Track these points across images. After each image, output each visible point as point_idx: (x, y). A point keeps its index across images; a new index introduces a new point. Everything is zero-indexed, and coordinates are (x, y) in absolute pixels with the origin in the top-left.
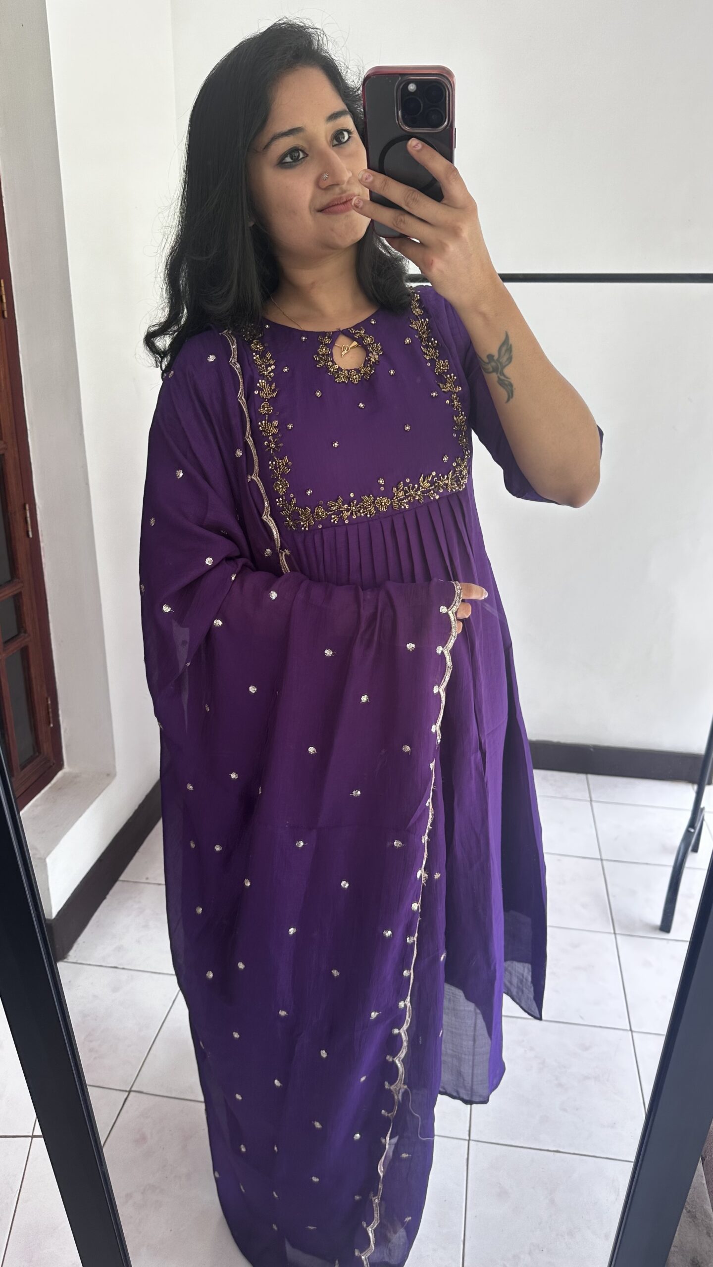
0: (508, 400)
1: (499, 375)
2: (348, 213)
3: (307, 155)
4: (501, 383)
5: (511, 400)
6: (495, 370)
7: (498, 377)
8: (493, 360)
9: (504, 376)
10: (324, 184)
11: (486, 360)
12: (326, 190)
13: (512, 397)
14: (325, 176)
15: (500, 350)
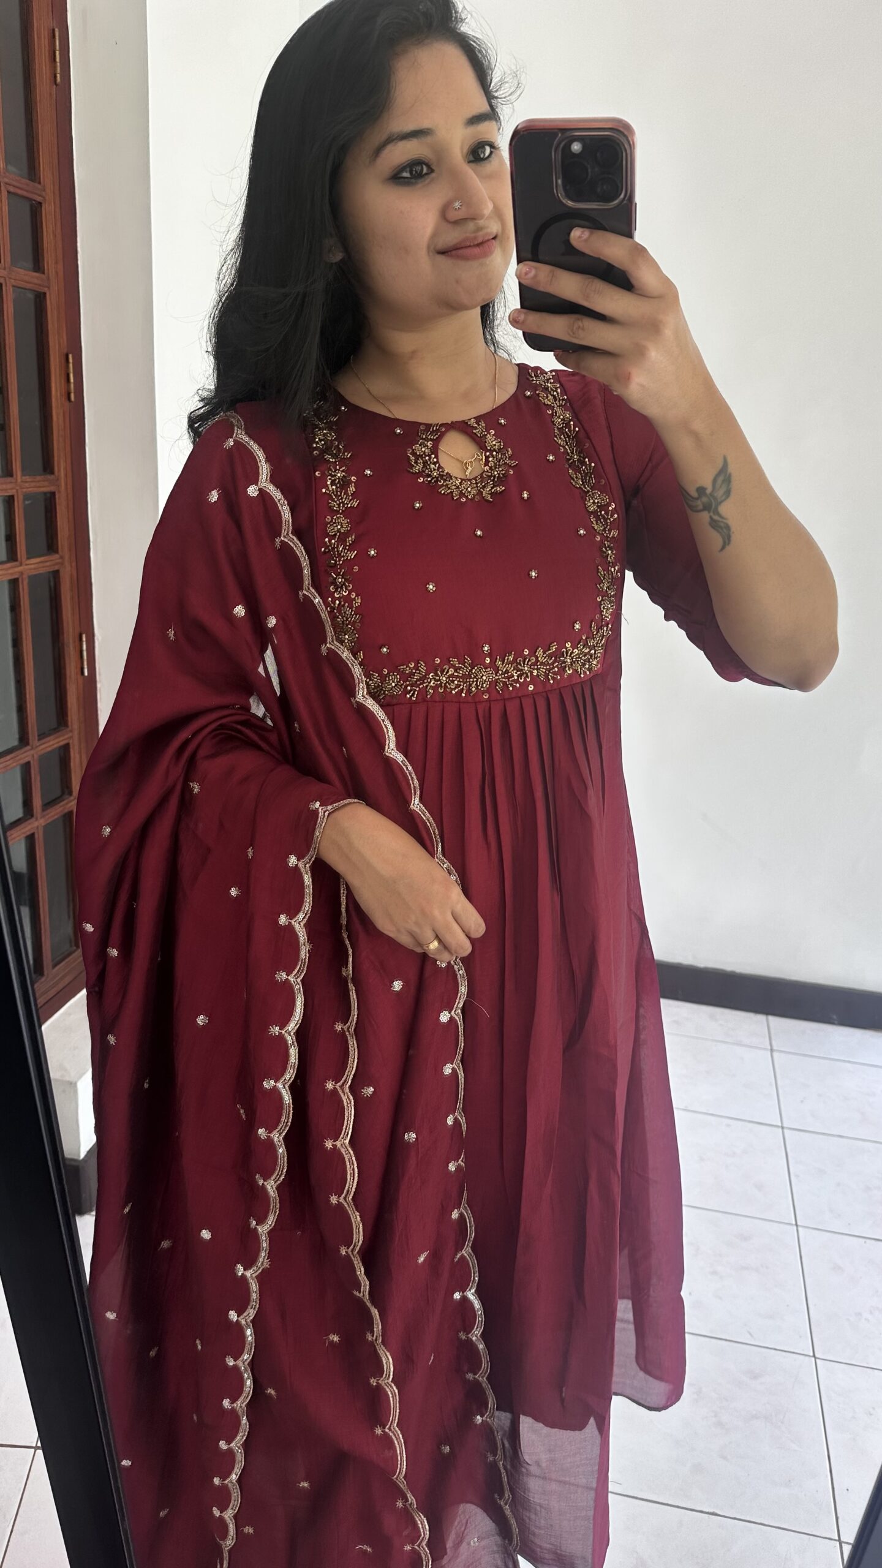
0: (722, 549)
3: (432, 171)
8: (705, 494)
9: (720, 515)
10: (454, 216)
11: (695, 494)
12: (456, 223)
13: (729, 544)
14: (457, 205)
15: (715, 481)
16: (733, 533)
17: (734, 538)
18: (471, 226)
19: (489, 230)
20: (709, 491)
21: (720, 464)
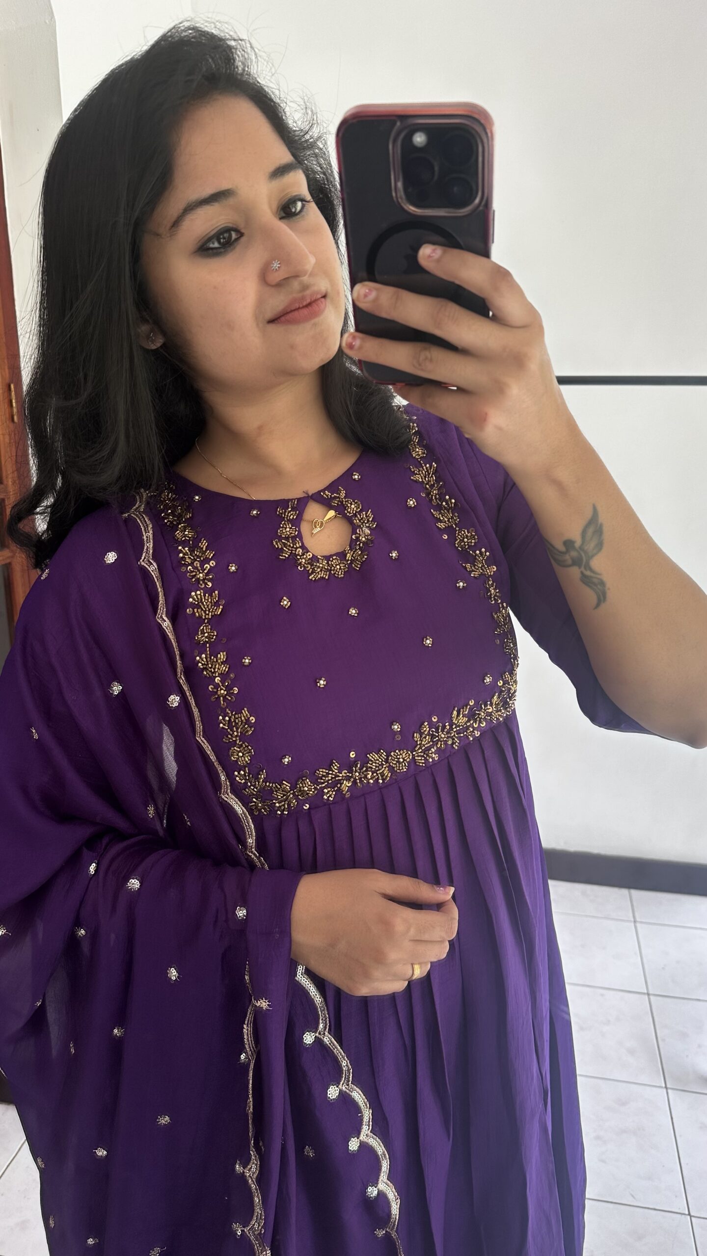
0: (597, 605)
5: (602, 606)
7: (581, 573)
10: (275, 278)
11: (561, 548)
12: (279, 285)
13: (604, 599)
15: (584, 533)
16: (609, 589)
18: (296, 286)
19: (315, 288)
20: (578, 544)
21: (589, 514)
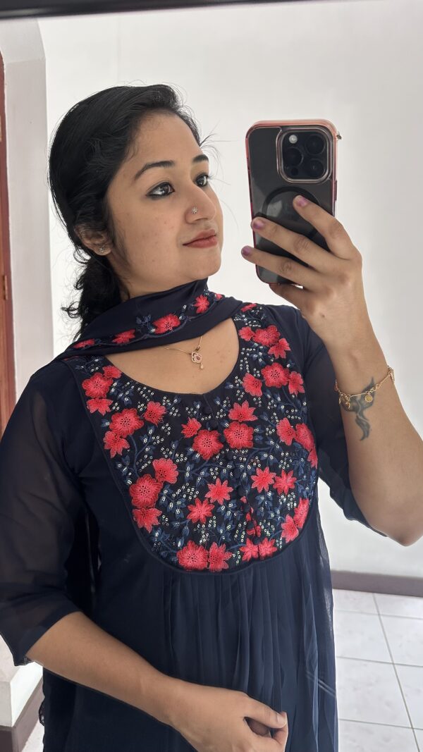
0: (363, 438)
1: (358, 415)
2: (212, 248)
3: (174, 191)
4: (359, 422)
5: (366, 439)
6: (355, 409)
7: (357, 417)
8: (356, 401)
9: (363, 417)
10: (193, 218)
12: (193, 224)
13: (367, 436)
14: (195, 210)
16: (371, 430)
17: (371, 433)
18: (202, 225)
20: (358, 399)
21: (369, 381)
